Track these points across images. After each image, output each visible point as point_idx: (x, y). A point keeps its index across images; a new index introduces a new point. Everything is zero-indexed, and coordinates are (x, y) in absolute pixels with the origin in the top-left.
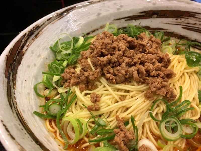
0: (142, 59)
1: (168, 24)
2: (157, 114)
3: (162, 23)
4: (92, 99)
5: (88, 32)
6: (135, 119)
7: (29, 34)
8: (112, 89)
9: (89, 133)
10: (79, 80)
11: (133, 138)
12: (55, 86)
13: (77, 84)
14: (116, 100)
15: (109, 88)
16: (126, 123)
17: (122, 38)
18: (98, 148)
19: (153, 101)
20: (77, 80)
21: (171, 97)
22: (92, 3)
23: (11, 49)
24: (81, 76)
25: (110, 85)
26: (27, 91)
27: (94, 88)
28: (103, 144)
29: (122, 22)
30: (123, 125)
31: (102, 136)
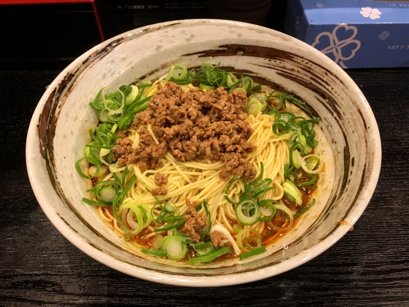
0: (217, 131)
1: (259, 65)
2: (234, 195)
3: (251, 64)
4: (157, 181)
5: (143, 75)
6: (209, 203)
7: (59, 88)
8: (180, 168)
9: (154, 222)
10: (139, 156)
11: (205, 224)
12: (103, 161)
13: (136, 161)
14: (186, 181)
15: (177, 167)
16: (198, 208)
17: (193, 98)
18: (166, 237)
19: (229, 181)
20: (137, 157)
21: (250, 175)
22: (148, 30)
23: (40, 115)
24: (141, 152)
25: (179, 163)
26: (69, 172)
27: (157, 166)
28: (171, 233)
29: (193, 59)
30: (194, 210)
31: (170, 224)
